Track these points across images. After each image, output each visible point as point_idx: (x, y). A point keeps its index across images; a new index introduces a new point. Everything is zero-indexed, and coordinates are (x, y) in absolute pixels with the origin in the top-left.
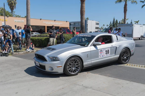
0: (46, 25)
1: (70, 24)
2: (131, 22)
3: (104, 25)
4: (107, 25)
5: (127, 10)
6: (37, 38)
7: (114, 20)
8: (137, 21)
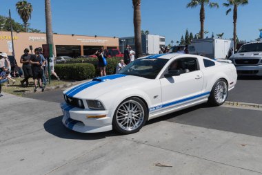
0: (82, 45)
1: (120, 42)
2: (213, 36)
3: (172, 42)
4: (178, 42)
5: (204, 18)
6: (64, 65)
7: (187, 33)
8: (221, 34)
